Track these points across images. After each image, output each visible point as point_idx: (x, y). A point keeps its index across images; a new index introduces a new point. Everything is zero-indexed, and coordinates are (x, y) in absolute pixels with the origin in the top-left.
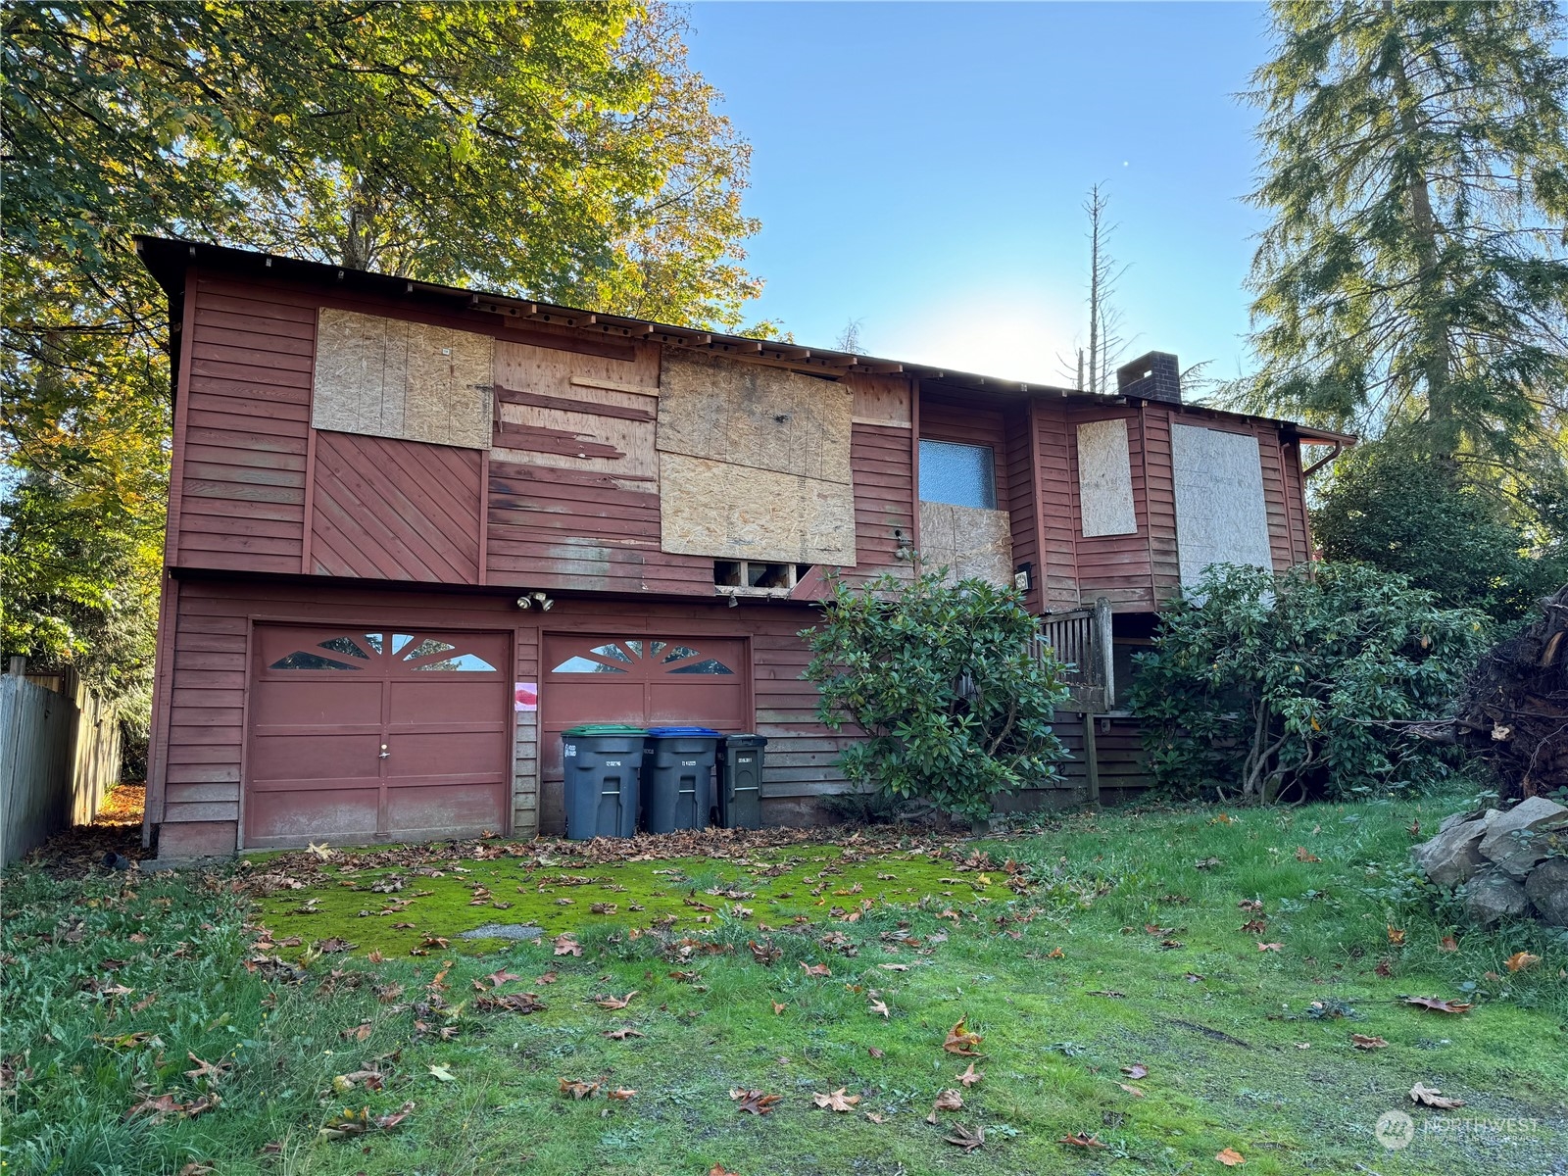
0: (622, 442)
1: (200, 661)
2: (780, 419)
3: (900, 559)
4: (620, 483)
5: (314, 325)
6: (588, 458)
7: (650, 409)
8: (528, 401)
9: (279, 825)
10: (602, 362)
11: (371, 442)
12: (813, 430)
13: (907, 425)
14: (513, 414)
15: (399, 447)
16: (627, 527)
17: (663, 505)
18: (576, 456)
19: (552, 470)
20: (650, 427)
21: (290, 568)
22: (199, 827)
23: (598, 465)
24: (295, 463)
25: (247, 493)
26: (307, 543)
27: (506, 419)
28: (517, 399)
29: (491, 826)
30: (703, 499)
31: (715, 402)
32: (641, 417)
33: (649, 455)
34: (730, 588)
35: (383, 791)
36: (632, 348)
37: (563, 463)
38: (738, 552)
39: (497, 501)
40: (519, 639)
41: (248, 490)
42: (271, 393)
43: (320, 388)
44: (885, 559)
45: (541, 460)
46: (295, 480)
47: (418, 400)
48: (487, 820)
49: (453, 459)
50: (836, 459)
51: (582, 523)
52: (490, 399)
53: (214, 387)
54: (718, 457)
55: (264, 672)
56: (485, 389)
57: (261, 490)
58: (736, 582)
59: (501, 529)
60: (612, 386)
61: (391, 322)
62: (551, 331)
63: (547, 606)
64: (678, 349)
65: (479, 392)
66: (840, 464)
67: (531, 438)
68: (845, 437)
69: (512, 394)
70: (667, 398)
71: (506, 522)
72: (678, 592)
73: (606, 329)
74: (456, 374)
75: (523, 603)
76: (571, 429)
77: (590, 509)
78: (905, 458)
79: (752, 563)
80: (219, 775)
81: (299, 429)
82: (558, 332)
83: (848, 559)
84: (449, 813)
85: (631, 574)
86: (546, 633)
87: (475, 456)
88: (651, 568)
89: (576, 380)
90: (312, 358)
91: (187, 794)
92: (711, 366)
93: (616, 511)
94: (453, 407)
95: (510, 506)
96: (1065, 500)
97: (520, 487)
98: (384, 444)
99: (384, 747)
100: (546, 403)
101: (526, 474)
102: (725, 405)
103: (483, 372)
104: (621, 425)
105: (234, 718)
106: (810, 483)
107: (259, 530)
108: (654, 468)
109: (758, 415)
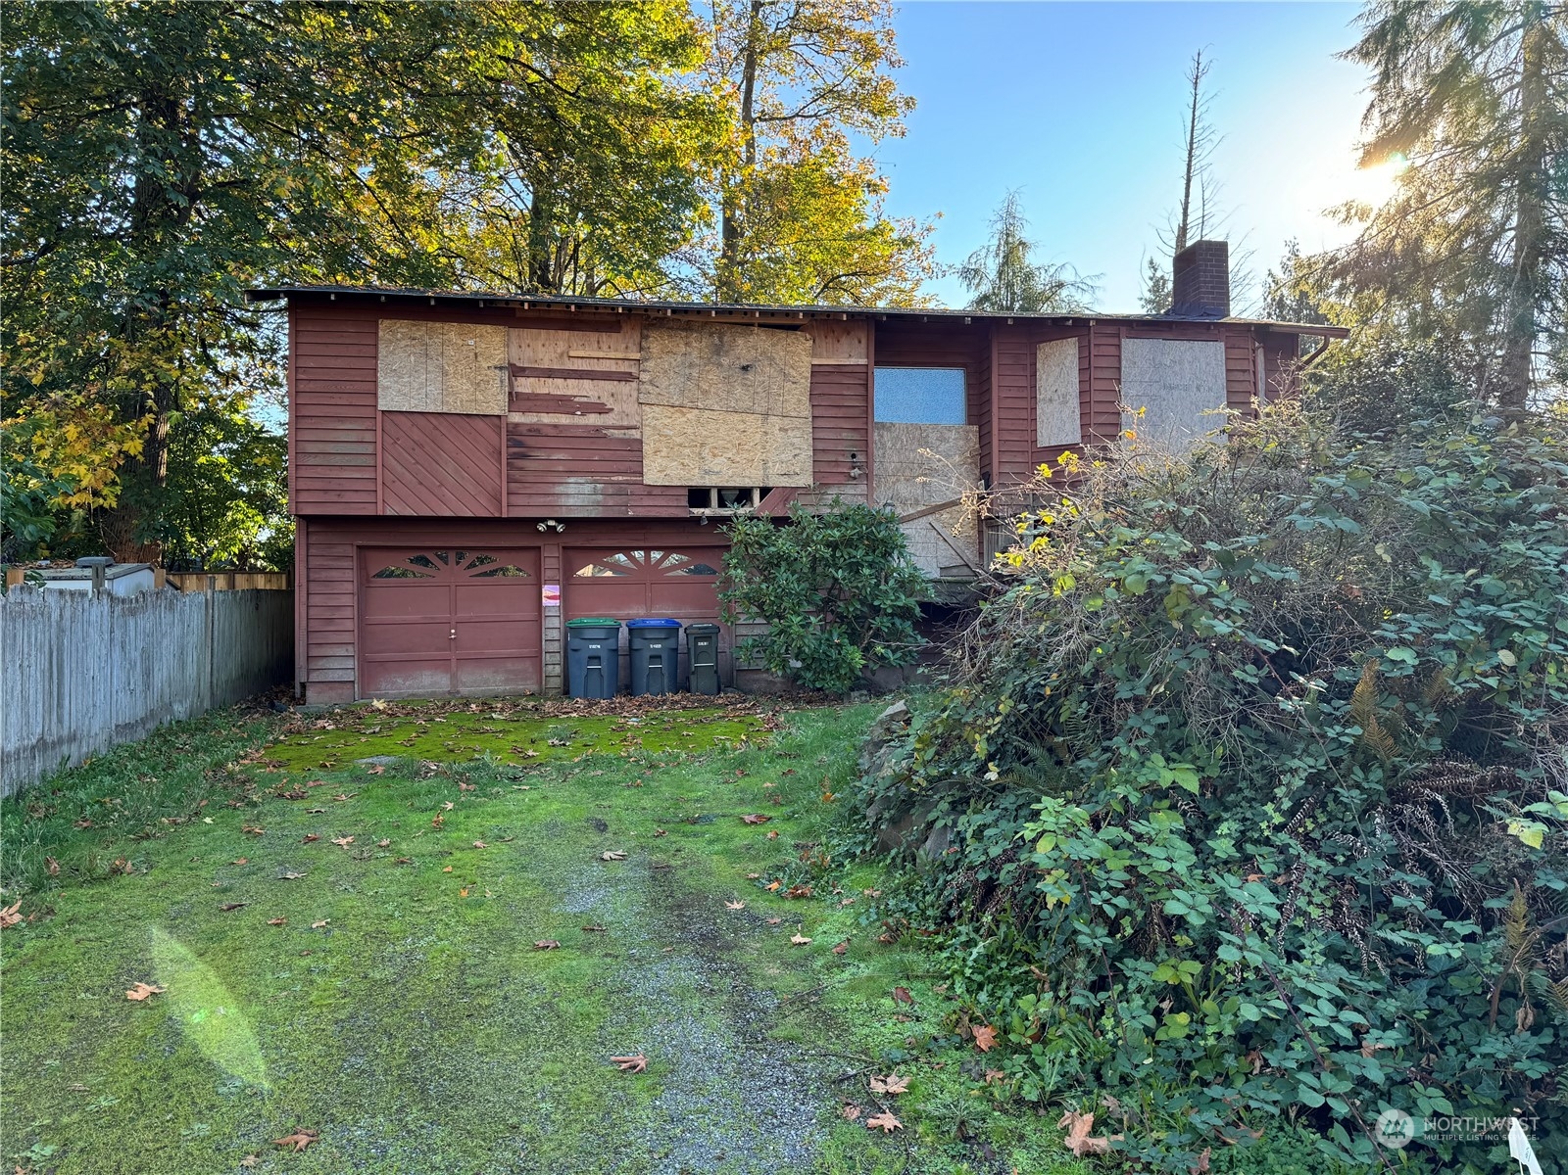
0: (611, 399)
2: (745, 368)
3: (854, 478)
4: (609, 432)
5: (376, 333)
6: (583, 414)
7: (634, 370)
8: (536, 374)
9: (384, 684)
10: (593, 336)
11: (420, 416)
12: (775, 374)
13: (863, 361)
14: (525, 385)
15: (441, 419)
16: (615, 467)
17: (645, 447)
18: (574, 414)
19: (555, 426)
20: (634, 385)
21: (369, 511)
22: (330, 685)
23: (592, 419)
24: (369, 437)
25: (338, 461)
26: (380, 492)
27: (519, 390)
28: (528, 373)
29: (531, 687)
30: (678, 440)
31: (689, 360)
32: (626, 378)
33: (632, 408)
34: (702, 510)
35: (454, 663)
36: (619, 323)
37: (564, 420)
38: (707, 482)
39: (514, 453)
40: (545, 553)
41: (338, 457)
42: (349, 387)
43: (383, 380)
44: (841, 479)
45: (547, 419)
46: (370, 449)
47: (453, 382)
48: (527, 681)
49: (480, 424)
50: (797, 398)
51: (579, 466)
52: (505, 375)
53: (312, 386)
54: (690, 404)
55: (368, 581)
56: (501, 368)
57: (347, 458)
58: (707, 504)
59: (517, 474)
60: (602, 354)
61: (430, 324)
62: (552, 315)
63: (560, 528)
64: (655, 319)
65: (497, 371)
66: (799, 401)
67: (538, 403)
68: (805, 377)
69: (523, 369)
70: (646, 360)
71: (521, 469)
72: (659, 515)
73: (597, 309)
74: (480, 359)
75: (541, 527)
76: (570, 392)
77: (585, 455)
78: (861, 391)
79: (720, 490)
80: (342, 652)
81: (369, 412)
82: (558, 316)
83: (805, 480)
84: (500, 677)
85: (619, 503)
86: (564, 548)
87: (496, 421)
88: (635, 498)
89: (572, 354)
90: (376, 358)
91: (321, 664)
92: (684, 330)
93: (607, 455)
94: (478, 384)
95: (524, 456)
96: (1024, 415)
97: (530, 441)
98: (430, 417)
99: (453, 631)
100: (550, 374)
101: (535, 431)
102: (697, 361)
103: (499, 356)
104: (609, 386)
105: (348, 613)
106: (772, 419)
107: (347, 485)
108: (638, 418)
109: (726, 366)
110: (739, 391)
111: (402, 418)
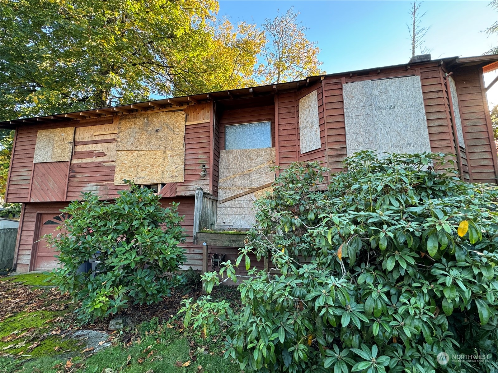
0: (107, 150)
1: (27, 224)
2: (157, 131)
3: (203, 177)
4: (104, 164)
5: (36, 136)
6: (96, 157)
7: (115, 137)
8: (82, 144)
10: (103, 126)
11: (45, 164)
12: (169, 132)
13: (208, 121)
14: (79, 149)
15: (51, 164)
16: (104, 178)
17: (116, 169)
18: (93, 158)
19: (86, 163)
20: (116, 143)
22: (23, 265)
23: (100, 159)
24: (30, 173)
26: (29, 194)
27: (77, 150)
30: (129, 165)
31: (135, 130)
32: (114, 141)
33: (113, 153)
36: (113, 119)
37: (89, 160)
39: (71, 175)
42: (28, 155)
43: (36, 152)
44: (197, 177)
45: (84, 161)
46: (29, 177)
47: (55, 150)
49: (62, 165)
51: (92, 179)
52: (72, 145)
54: (135, 149)
55: (42, 225)
56: (70, 143)
57: (23, 181)
59: (72, 184)
60: (104, 133)
66: (179, 142)
67: (82, 155)
68: (183, 131)
69: (79, 142)
70: (119, 133)
71: (73, 182)
73: (105, 115)
74: (65, 140)
76: (93, 149)
77: (95, 174)
78: (208, 135)
79: (145, 185)
80: (27, 252)
83: (181, 179)
87: (67, 163)
89: (95, 134)
91: (21, 257)
92: (134, 118)
93: (103, 173)
95: (74, 176)
97: (77, 170)
100: (87, 143)
101: (79, 166)
102: (138, 130)
103: (71, 138)
104: (107, 145)
105: (31, 238)
106: (168, 152)
107: (22, 191)
108: (115, 157)
109: (150, 131)
110: (154, 141)
111: (40, 165)
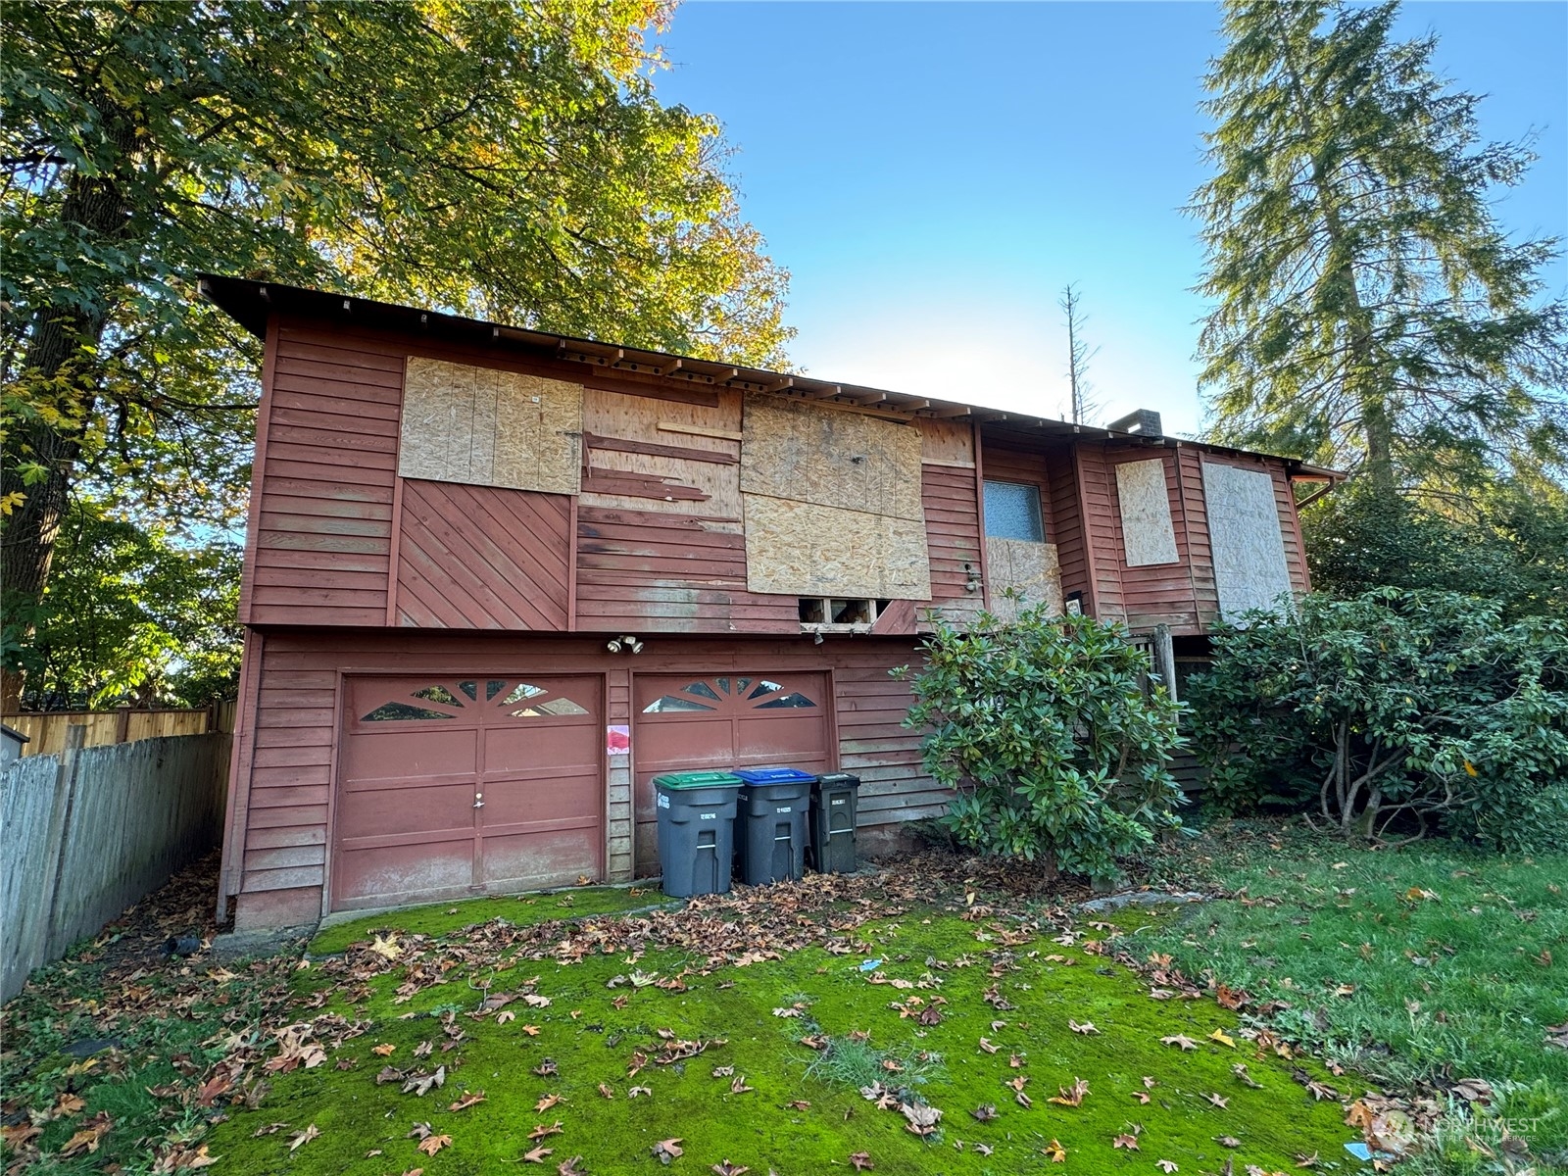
0: (708, 485)
1: (284, 719)
2: (856, 461)
3: (971, 592)
4: (706, 524)
5: (402, 374)
6: (675, 500)
7: (734, 452)
8: (616, 447)
9: (369, 883)
10: (687, 408)
11: (459, 489)
12: (887, 471)
13: (971, 465)
14: (602, 460)
15: (488, 494)
16: (714, 568)
17: (749, 546)
18: (663, 499)
19: (640, 513)
20: (734, 469)
21: (373, 620)
22: (281, 895)
23: (685, 508)
24: (380, 513)
25: (330, 544)
26: (392, 595)
27: (595, 465)
28: (606, 444)
29: (587, 871)
30: (788, 539)
31: (795, 446)
32: (725, 461)
33: (733, 497)
34: (815, 625)
35: (478, 842)
36: (716, 395)
37: (650, 506)
38: (822, 590)
39: (587, 546)
40: (610, 682)
41: (329, 540)
42: (355, 442)
43: (407, 435)
44: (958, 592)
45: (629, 504)
46: (381, 530)
47: (508, 447)
48: (583, 865)
49: (542, 505)
50: (908, 496)
51: (671, 565)
52: (579, 444)
53: (295, 435)
54: (799, 497)
55: (355, 725)
56: (573, 435)
57: (343, 541)
58: (819, 618)
59: (590, 574)
60: (696, 430)
61: (481, 370)
62: (638, 379)
63: (637, 649)
64: (759, 395)
65: (568, 438)
66: (912, 502)
67: (619, 483)
68: (916, 477)
69: (601, 439)
70: (750, 441)
71: (595, 567)
72: (765, 631)
73: (690, 377)
74: (545, 421)
75: (614, 646)
76: (658, 473)
77: (678, 551)
78: (970, 496)
79: (835, 600)
80: (305, 839)
81: (384, 479)
82: (644, 380)
83: (924, 593)
84: (545, 860)
85: (719, 614)
86: (636, 675)
87: (564, 502)
88: (738, 608)
89: (662, 426)
90: (399, 406)
91: (267, 861)
92: (790, 411)
93: (704, 553)
94: (543, 453)
95: (598, 550)
96: (1110, 534)
97: (610, 531)
98: (473, 492)
99: (479, 796)
100: (634, 448)
101: (615, 518)
102: (805, 448)
103: (572, 419)
104: (706, 469)
105: (320, 776)
106: (886, 520)
107: (341, 582)
108: (739, 510)
109: (836, 457)
110: (850, 486)
111: (433, 490)
